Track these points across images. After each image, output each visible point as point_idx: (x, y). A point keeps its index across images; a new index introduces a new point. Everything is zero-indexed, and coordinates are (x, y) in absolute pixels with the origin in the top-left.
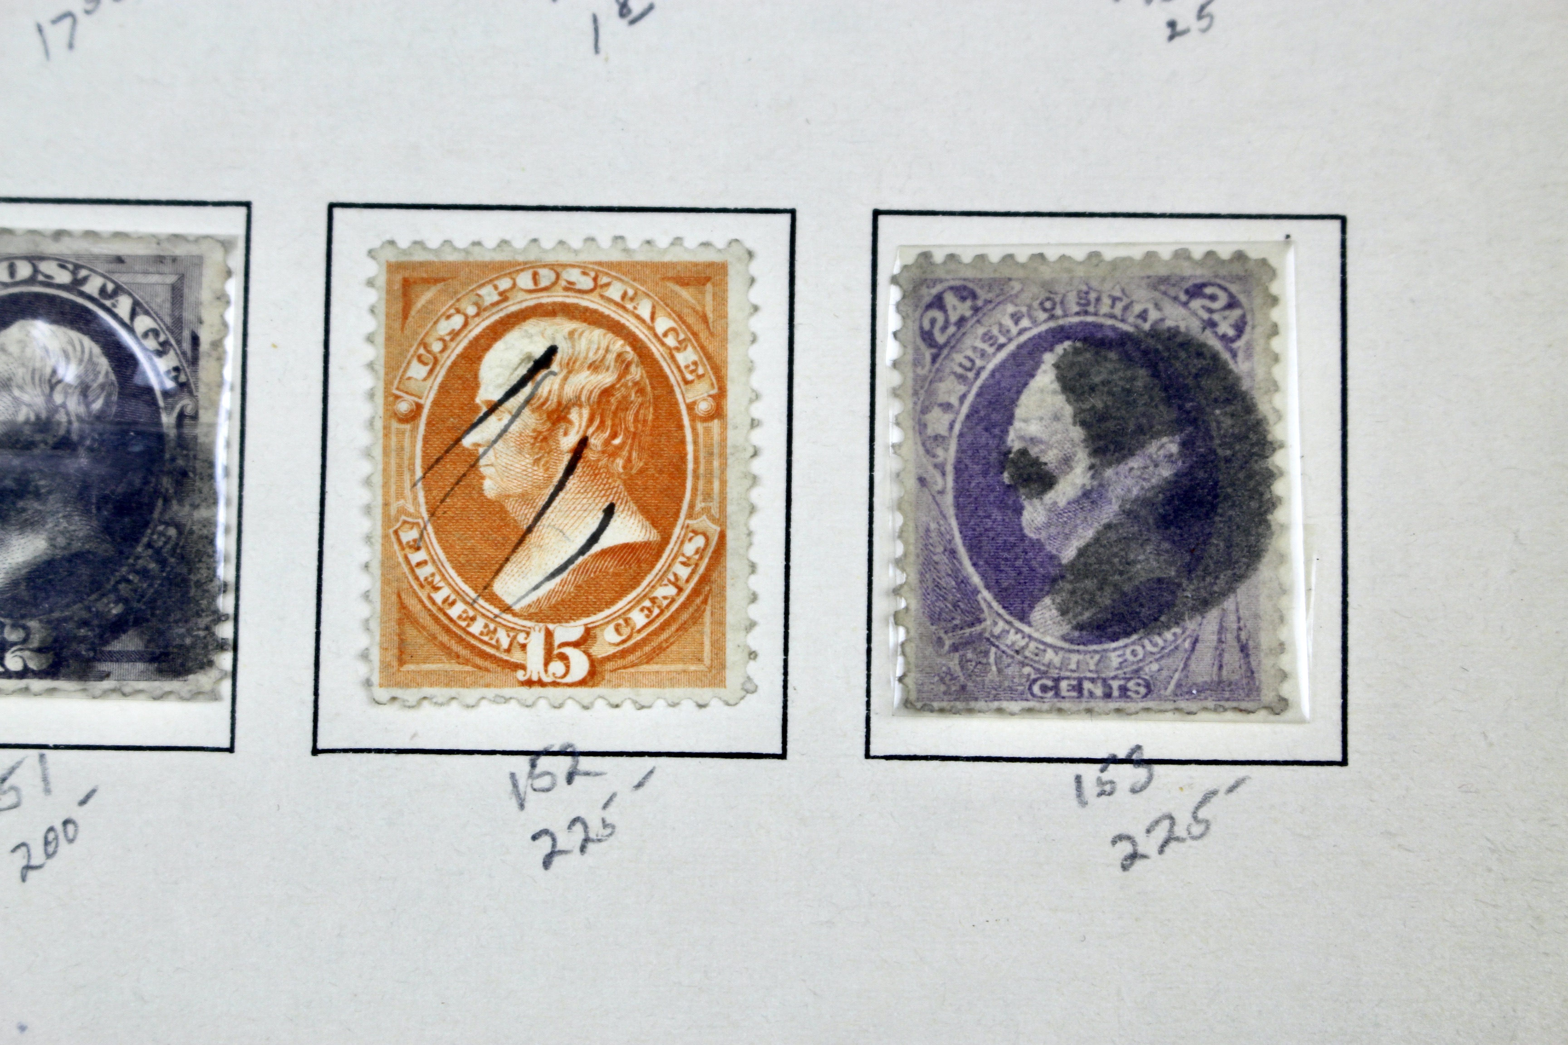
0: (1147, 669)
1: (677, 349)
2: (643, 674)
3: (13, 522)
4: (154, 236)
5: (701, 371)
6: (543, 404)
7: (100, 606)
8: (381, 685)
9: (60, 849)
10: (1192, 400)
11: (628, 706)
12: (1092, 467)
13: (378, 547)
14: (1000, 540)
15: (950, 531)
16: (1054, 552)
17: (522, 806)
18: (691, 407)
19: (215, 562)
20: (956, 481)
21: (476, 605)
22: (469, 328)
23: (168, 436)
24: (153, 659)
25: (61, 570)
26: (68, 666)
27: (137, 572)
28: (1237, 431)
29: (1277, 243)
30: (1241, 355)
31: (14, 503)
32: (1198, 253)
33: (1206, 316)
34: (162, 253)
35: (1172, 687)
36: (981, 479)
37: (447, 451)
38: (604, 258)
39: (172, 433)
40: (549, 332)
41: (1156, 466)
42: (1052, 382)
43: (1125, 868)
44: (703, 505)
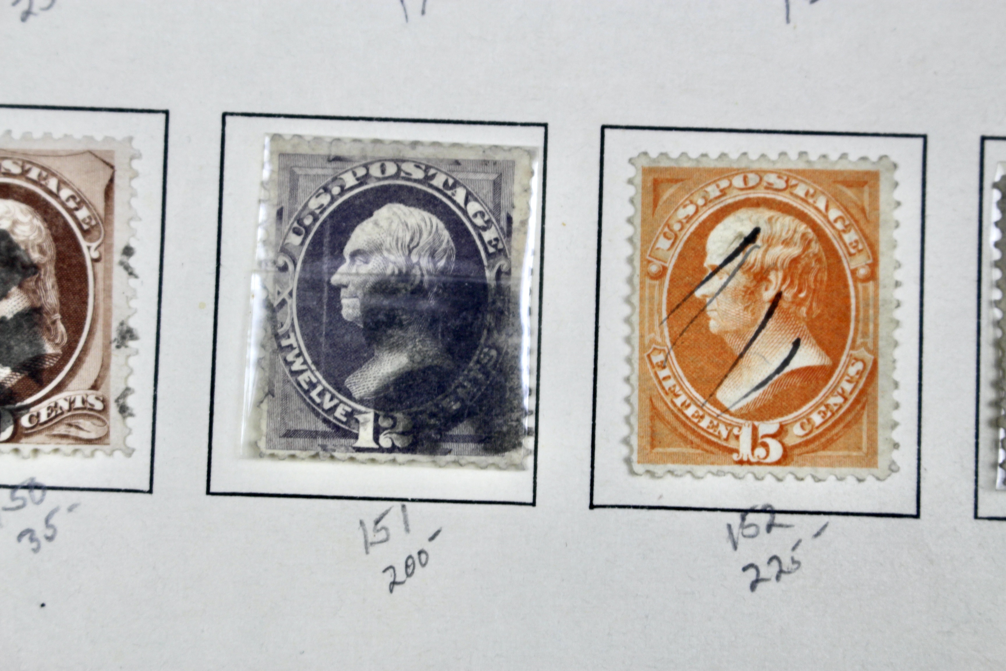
1: (844, 231)
2: (821, 457)
3: (384, 344)
4: (480, 146)
5: (860, 247)
6: (751, 268)
7: (444, 403)
8: (639, 462)
9: (416, 571)
11: (809, 480)
13: (636, 366)
17: (735, 547)
18: (853, 272)
21: (704, 408)
22: (699, 214)
23: (490, 286)
24: (480, 441)
25: (417, 378)
26: (423, 445)
27: (470, 381)
31: (385, 331)
34: (486, 159)
37: (684, 300)
38: (792, 166)
39: (493, 284)
40: (755, 217)
44: (862, 340)
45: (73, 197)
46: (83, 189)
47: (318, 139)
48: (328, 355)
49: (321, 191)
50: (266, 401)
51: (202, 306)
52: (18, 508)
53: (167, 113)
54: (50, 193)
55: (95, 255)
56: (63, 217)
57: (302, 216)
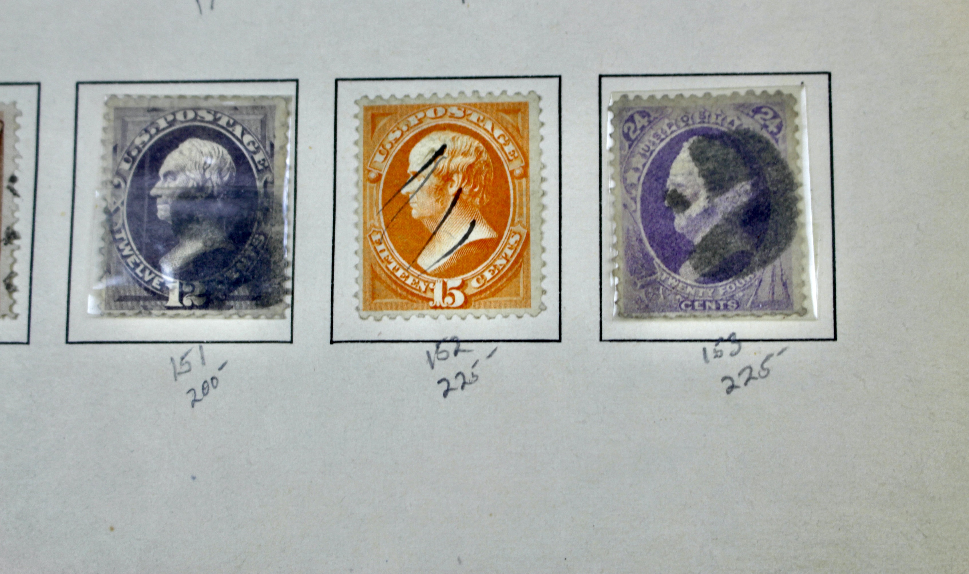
0: (737, 295)
1: (505, 145)
2: (491, 302)
3: (186, 235)
4: (252, 97)
5: (516, 155)
6: (440, 172)
7: (228, 274)
8: (364, 310)
9: (210, 391)
10: (757, 163)
11: (483, 318)
12: (708, 197)
13: (361, 243)
14: (664, 234)
15: (639, 230)
16: (690, 239)
17: (432, 367)
18: (512, 173)
19: (283, 252)
20: (642, 205)
21: (409, 270)
22: (404, 136)
23: (260, 192)
24: (254, 299)
25: (209, 257)
26: (213, 303)
27: (246, 258)
28: (779, 178)
29: (797, 87)
30: (780, 141)
31: (187, 226)
32: (758, 92)
33: (763, 122)
34: (256, 105)
35: (749, 303)
36: (654, 204)
37: (394, 196)
38: (468, 101)
39: (262, 191)
40: (442, 137)
41: (740, 196)
42: (688, 156)
43: (728, 393)
47: (141, 97)
48: (147, 244)
49: (143, 132)
50: (106, 275)
51: (63, 214)
53: (39, 84)
57: (130, 150)
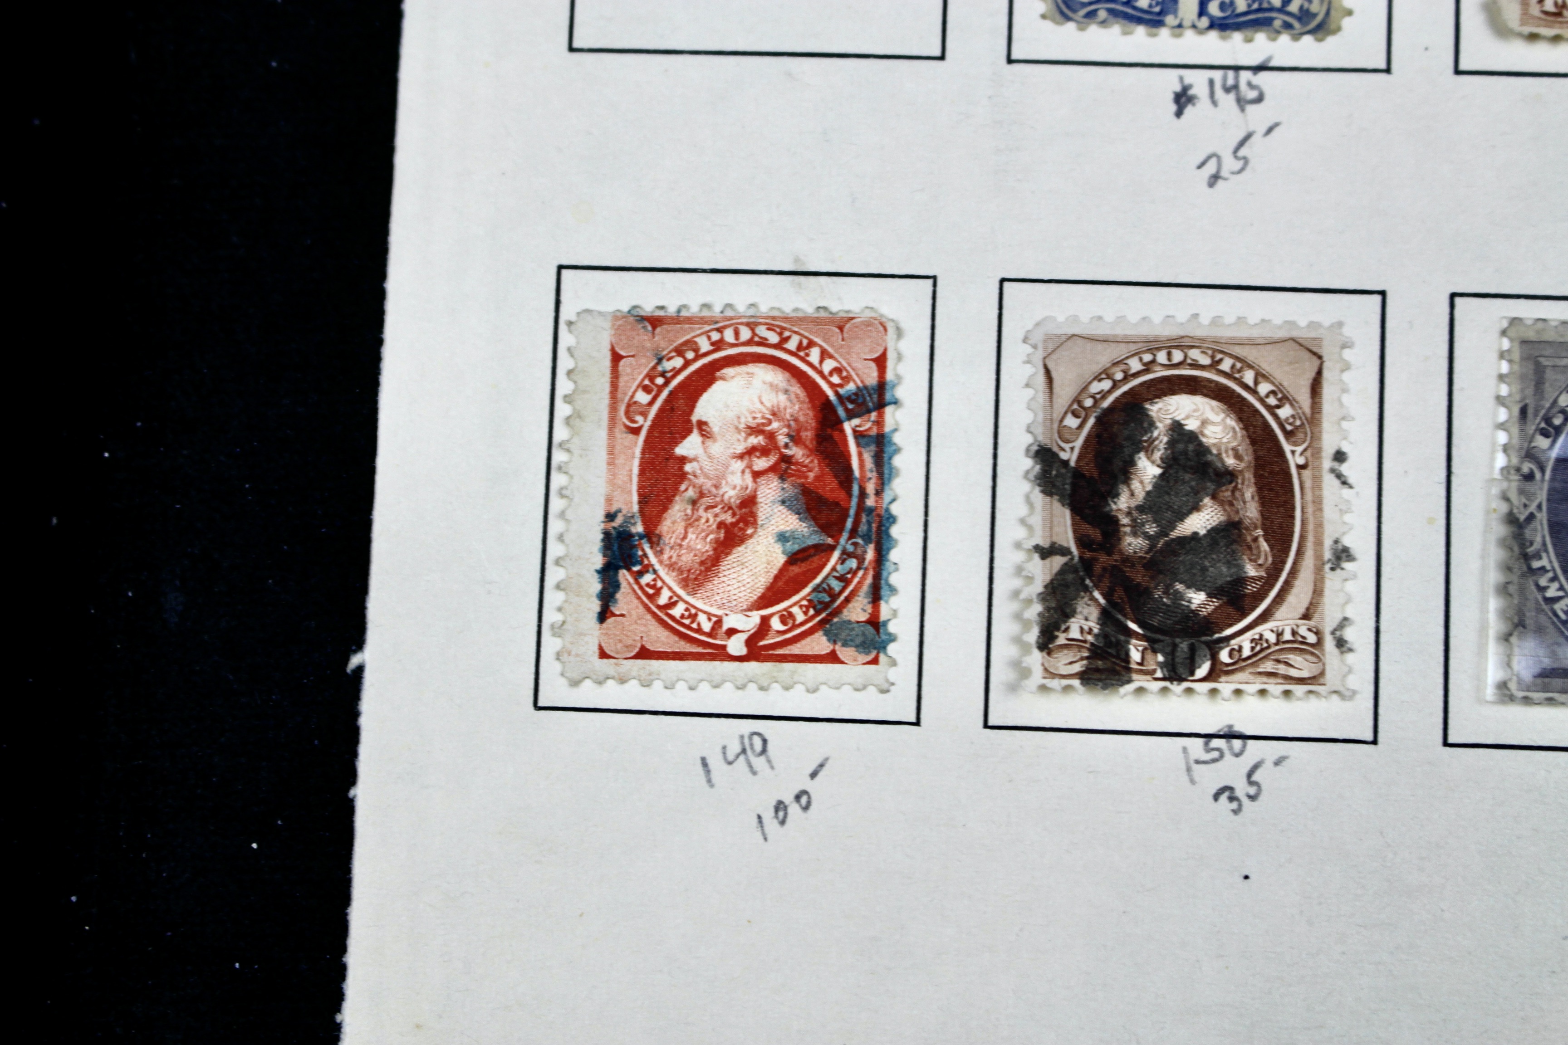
45: (1273, 392)
46: (1285, 384)
50: (1516, 633)
51: (1431, 521)
52: (1214, 761)
53: (1383, 293)
54: (1246, 387)
55: (1301, 461)
56: (1262, 416)
57: (1550, 415)
